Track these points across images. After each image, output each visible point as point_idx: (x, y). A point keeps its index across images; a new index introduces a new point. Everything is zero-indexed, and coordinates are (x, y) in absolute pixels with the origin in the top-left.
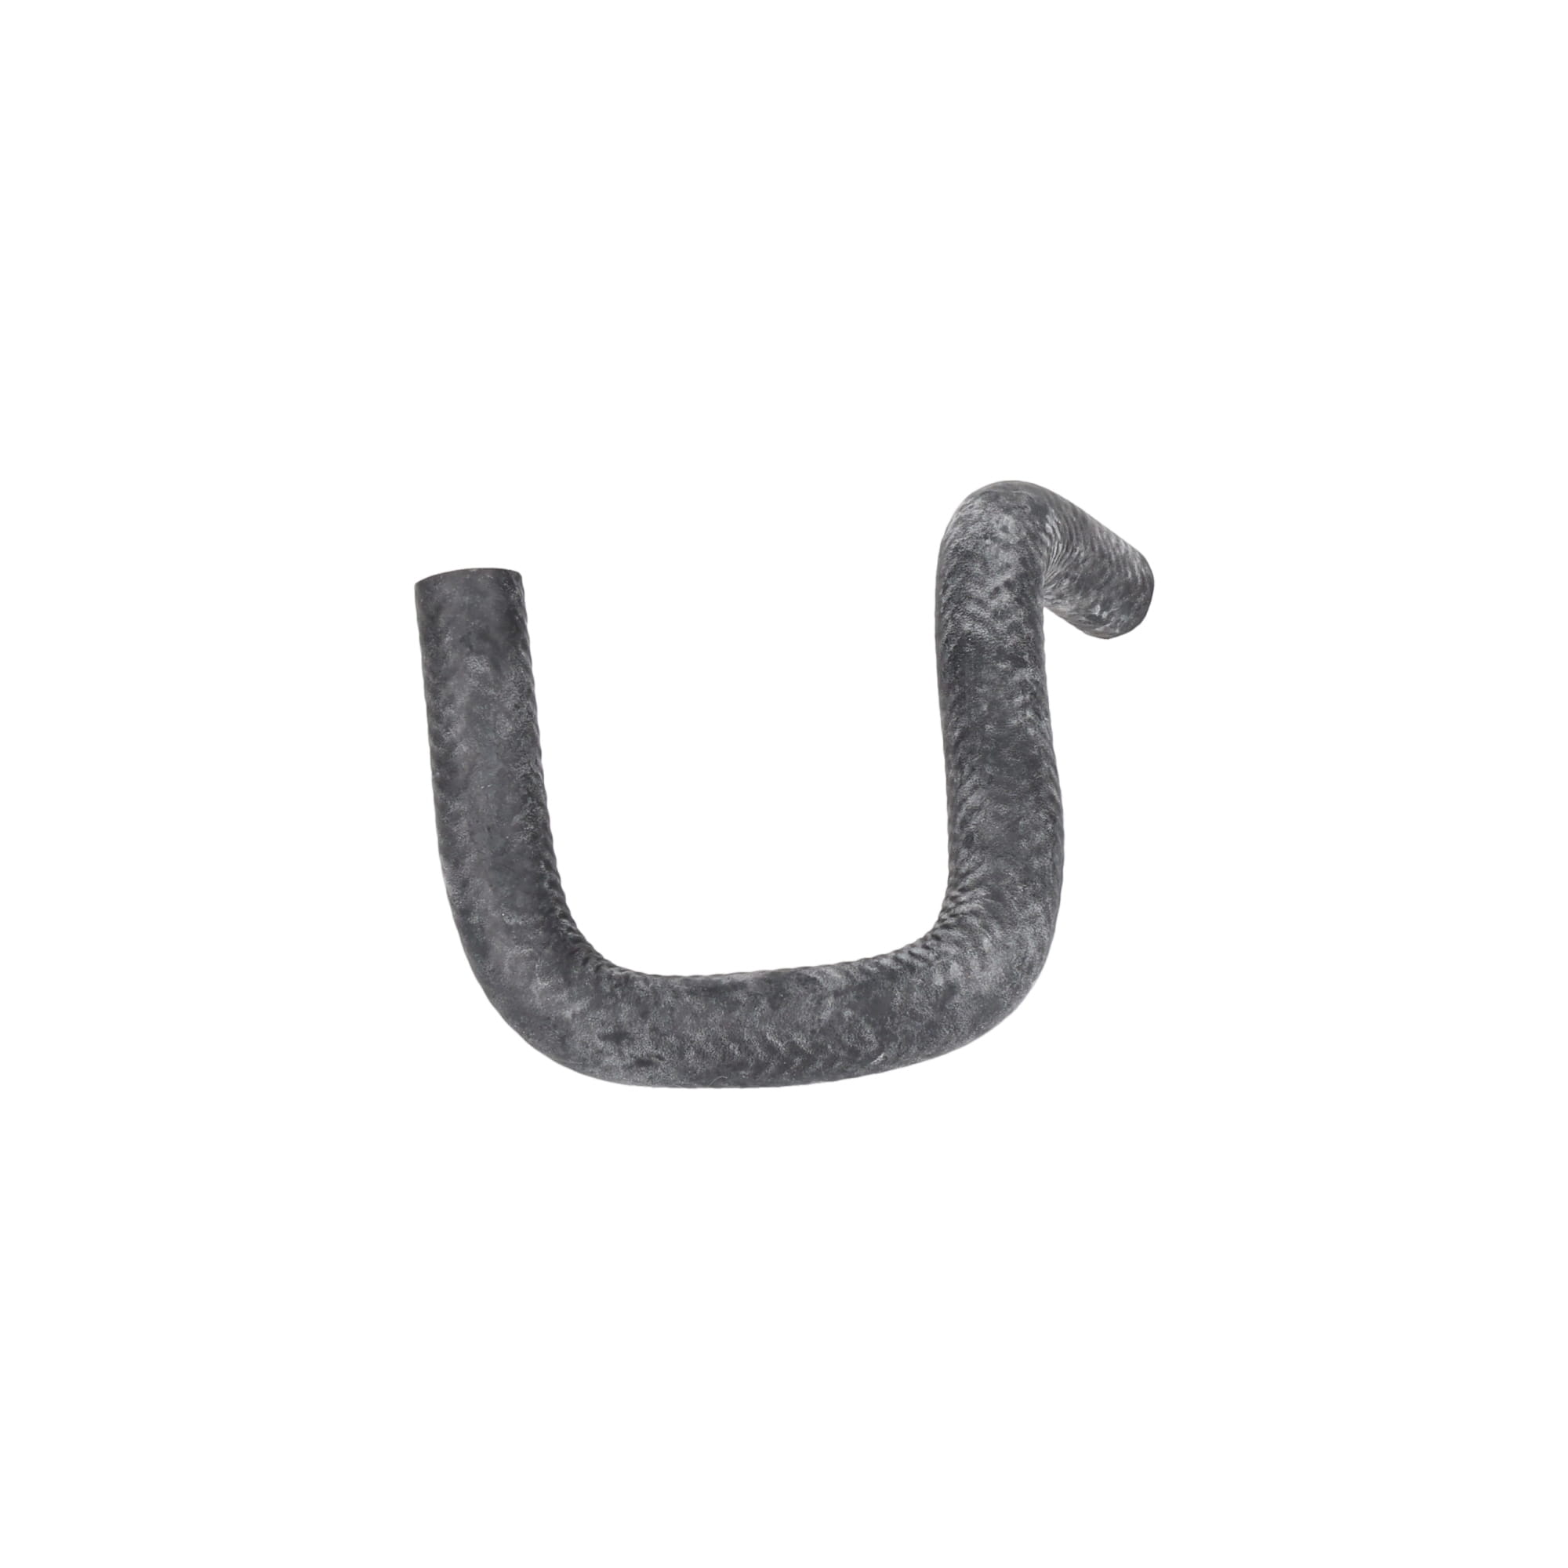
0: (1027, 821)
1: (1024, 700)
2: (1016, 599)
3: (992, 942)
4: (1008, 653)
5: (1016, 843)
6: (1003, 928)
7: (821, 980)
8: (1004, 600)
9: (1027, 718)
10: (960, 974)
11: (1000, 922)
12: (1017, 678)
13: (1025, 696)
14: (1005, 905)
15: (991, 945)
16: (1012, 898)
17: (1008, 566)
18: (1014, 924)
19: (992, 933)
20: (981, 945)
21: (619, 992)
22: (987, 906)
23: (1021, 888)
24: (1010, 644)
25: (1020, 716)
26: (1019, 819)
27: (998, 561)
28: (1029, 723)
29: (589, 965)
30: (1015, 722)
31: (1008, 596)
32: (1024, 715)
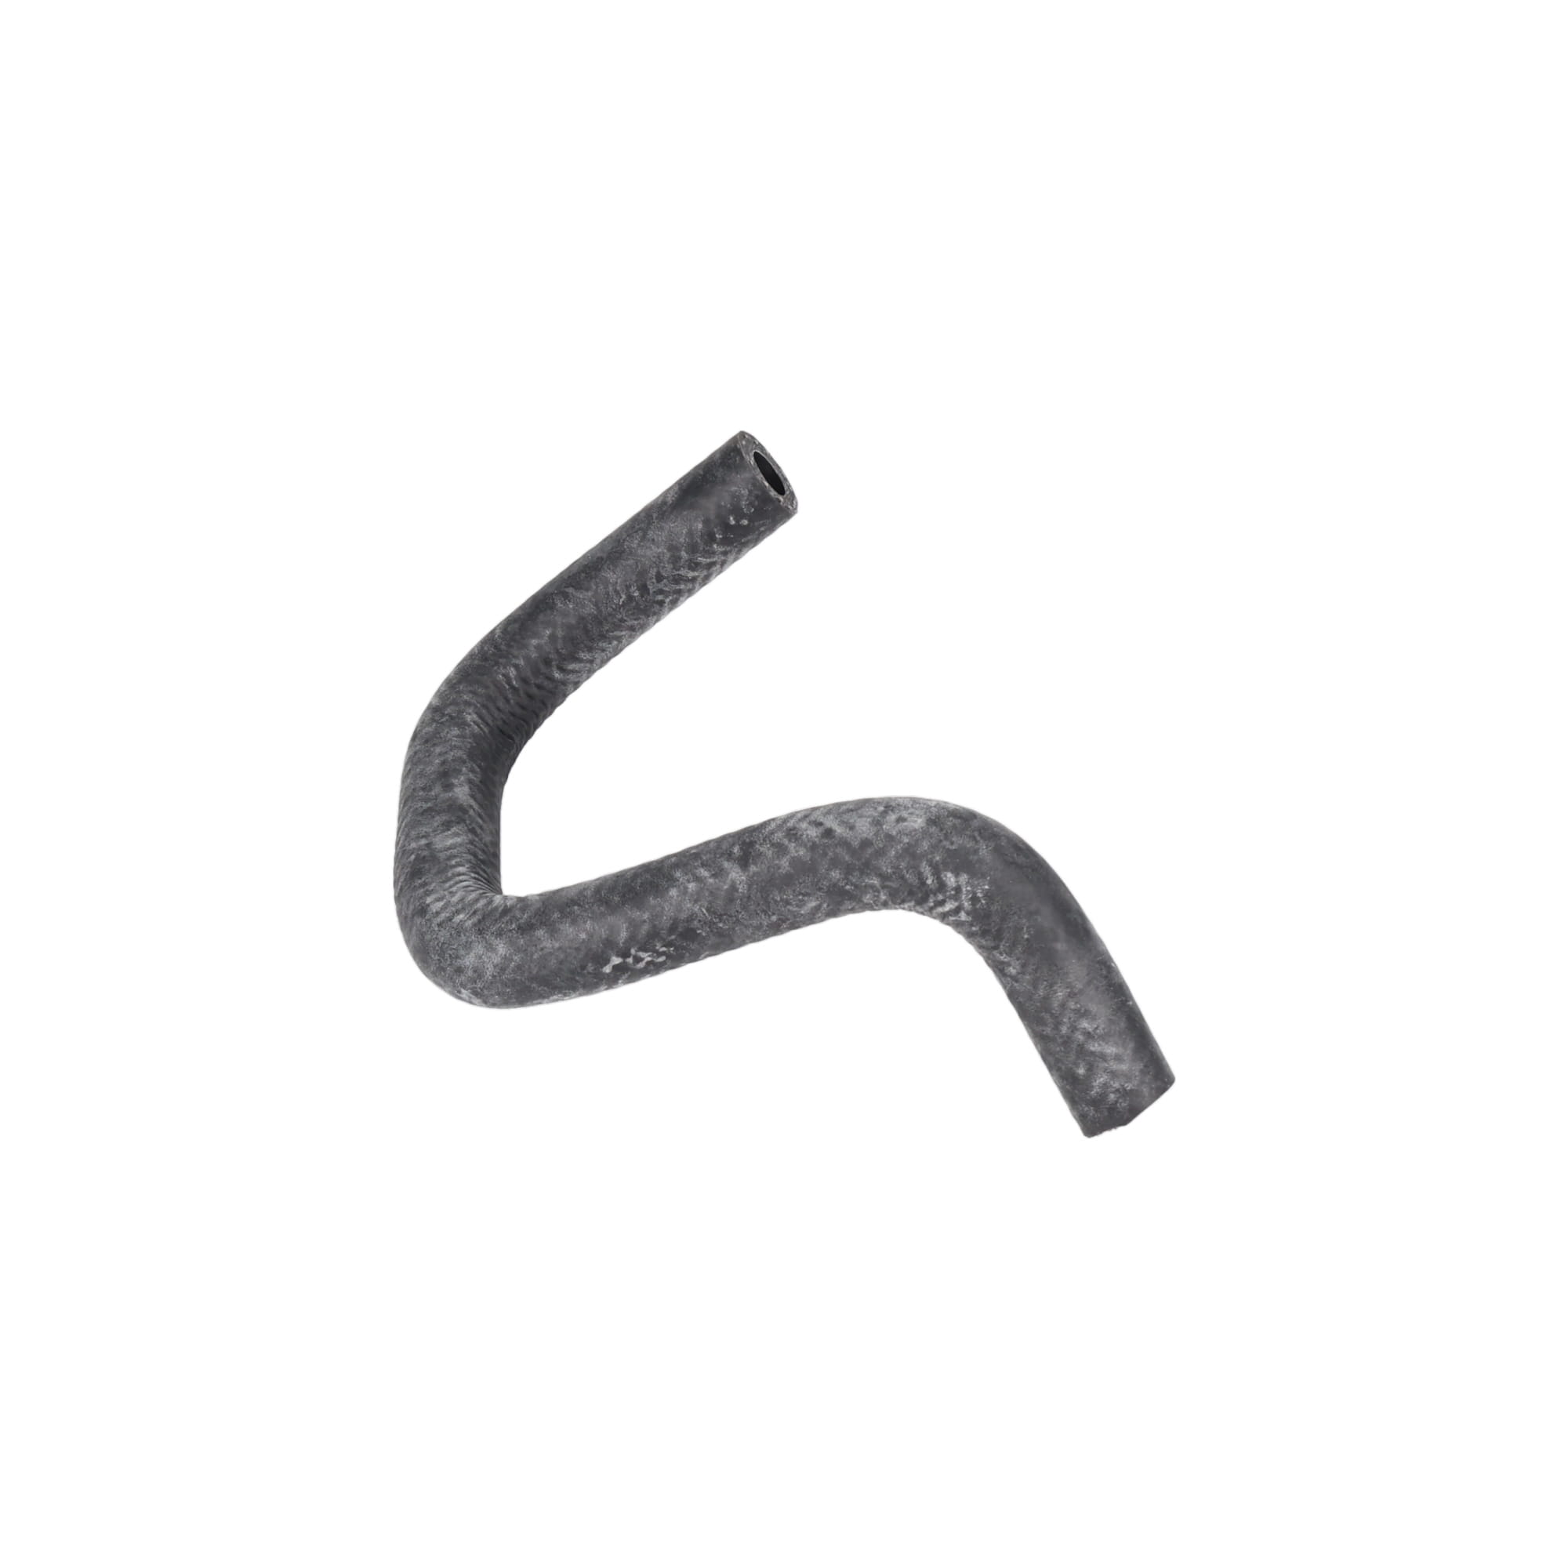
0: (579, 912)
1: (705, 878)
2: (814, 843)
3: (461, 921)
4: (751, 850)
5: (555, 910)
6: (475, 925)
7: (446, 834)
8: (809, 832)
9: (687, 884)
10: (434, 911)
11: (480, 921)
12: (726, 865)
13: (710, 877)
14: (496, 920)
15: (458, 921)
16: (503, 923)
17: (852, 828)
18: (480, 932)
19: (469, 919)
20: (458, 914)
21: (444, 719)
22: (496, 908)
23: (514, 926)
24: (762, 849)
25: (686, 878)
26: (579, 905)
27: (856, 818)
28: (682, 887)
29: (471, 695)
30: (678, 874)
31: (815, 834)
32: (689, 881)
